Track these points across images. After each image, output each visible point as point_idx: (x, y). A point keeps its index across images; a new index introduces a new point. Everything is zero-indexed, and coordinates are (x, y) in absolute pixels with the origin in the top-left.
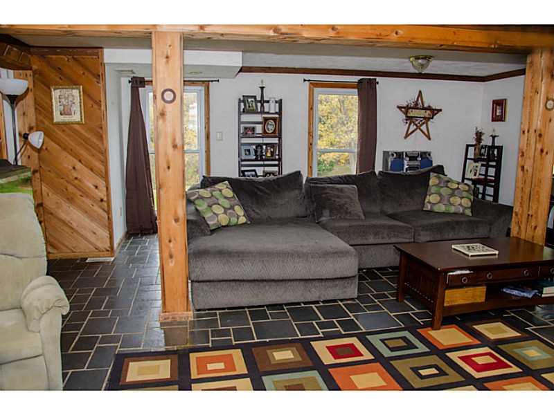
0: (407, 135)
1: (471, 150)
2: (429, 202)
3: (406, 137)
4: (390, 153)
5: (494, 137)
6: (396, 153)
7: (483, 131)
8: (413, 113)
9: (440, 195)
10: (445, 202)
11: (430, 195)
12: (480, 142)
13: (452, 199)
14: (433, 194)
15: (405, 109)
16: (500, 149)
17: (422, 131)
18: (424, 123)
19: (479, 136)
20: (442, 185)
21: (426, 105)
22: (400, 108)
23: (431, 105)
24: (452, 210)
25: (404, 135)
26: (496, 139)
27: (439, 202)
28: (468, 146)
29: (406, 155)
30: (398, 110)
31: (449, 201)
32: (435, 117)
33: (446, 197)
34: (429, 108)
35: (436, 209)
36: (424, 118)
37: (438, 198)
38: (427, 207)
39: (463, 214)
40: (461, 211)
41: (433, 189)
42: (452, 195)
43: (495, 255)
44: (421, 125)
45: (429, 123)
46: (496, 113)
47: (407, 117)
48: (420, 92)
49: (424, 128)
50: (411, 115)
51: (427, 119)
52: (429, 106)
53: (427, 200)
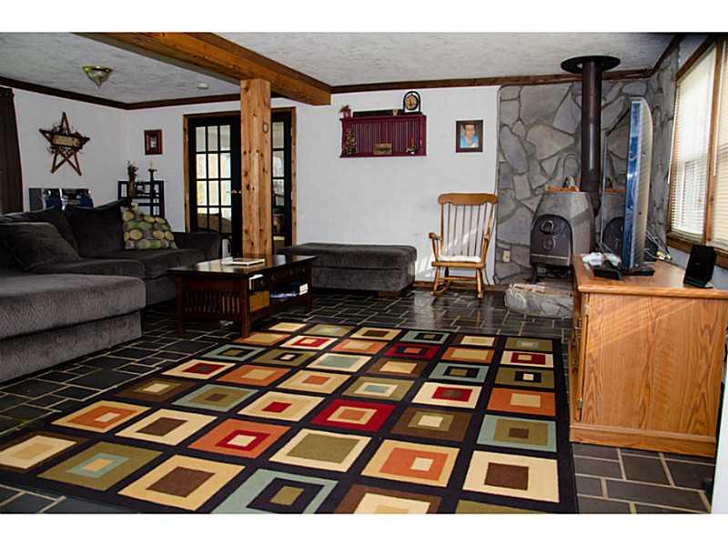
0: (54, 168)
1: (124, 187)
2: (130, 239)
3: (53, 171)
4: (43, 191)
5: (152, 171)
6: (51, 190)
7: (136, 166)
8: (60, 140)
9: (141, 230)
10: (149, 238)
11: (129, 232)
12: (134, 179)
13: (155, 233)
14: (132, 230)
15: (50, 135)
16: (161, 184)
17: (70, 163)
18: (71, 154)
19: (132, 171)
20: (138, 219)
21: (73, 132)
22: (43, 132)
23: (80, 132)
24: (159, 244)
25: (51, 168)
26: (155, 173)
27: (143, 238)
28: (120, 183)
29: (64, 193)
30: (40, 134)
31: (153, 236)
32: (84, 146)
33: (148, 232)
34: (77, 135)
35: (141, 245)
36: (73, 147)
37: (140, 234)
38: (129, 245)
39: (169, 248)
40: (168, 245)
41: (131, 225)
42: (153, 229)
43: (261, 263)
44: (70, 156)
45: (78, 153)
46: (150, 144)
47: (52, 144)
48: (64, 114)
49: (72, 159)
50: (57, 143)
51: (76, 149)
52: (77, 133)
53: (126, 238)
